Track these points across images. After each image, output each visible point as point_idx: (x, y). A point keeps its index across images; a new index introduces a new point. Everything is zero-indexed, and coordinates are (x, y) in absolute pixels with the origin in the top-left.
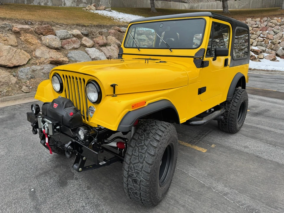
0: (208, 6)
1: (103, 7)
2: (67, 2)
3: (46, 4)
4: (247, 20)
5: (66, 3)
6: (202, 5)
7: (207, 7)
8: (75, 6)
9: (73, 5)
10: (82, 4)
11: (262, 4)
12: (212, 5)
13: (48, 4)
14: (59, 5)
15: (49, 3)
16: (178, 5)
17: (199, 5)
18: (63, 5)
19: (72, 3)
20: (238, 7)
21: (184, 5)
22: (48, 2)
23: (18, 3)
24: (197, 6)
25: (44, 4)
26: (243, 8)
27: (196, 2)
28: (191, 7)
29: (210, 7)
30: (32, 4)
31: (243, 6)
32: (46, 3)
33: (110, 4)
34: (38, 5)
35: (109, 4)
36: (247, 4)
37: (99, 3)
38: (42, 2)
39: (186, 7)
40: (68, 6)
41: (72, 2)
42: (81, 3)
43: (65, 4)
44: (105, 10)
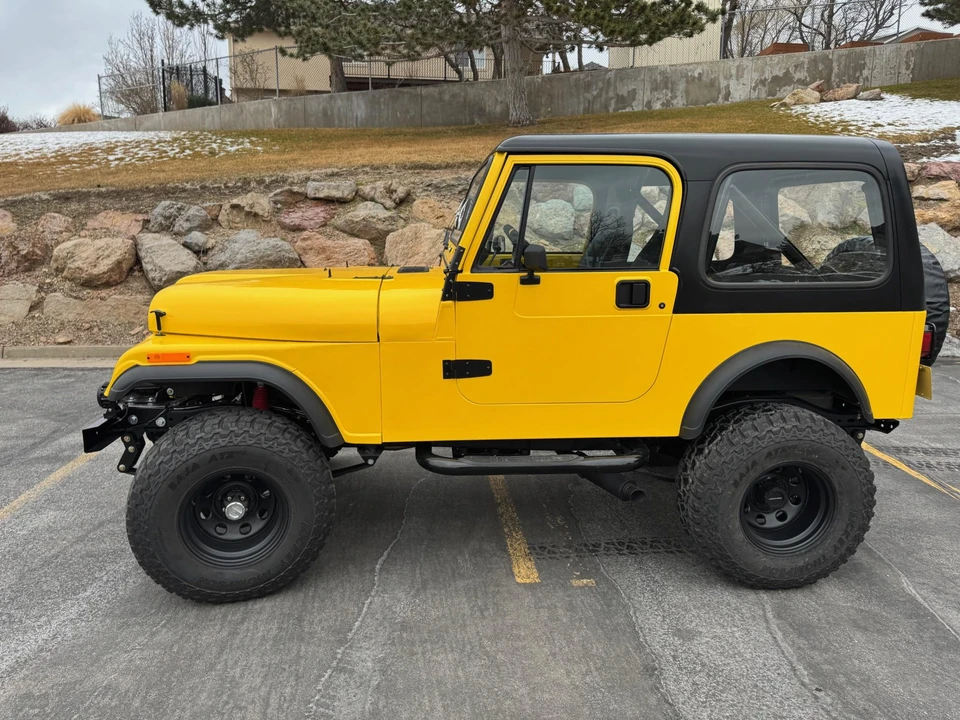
1: (850, 90)
2: (736, 90)
3: (667, 104)
5: (731, 91)
8: (763, 96)
9: (754, 95)
10: (789, 85)
13: (675, 102)
14: (709, 102)
15: (679, 98)
18: (720, 100)
19: (755, 90)
22: (676, 97)
23: (593, 112)
25: (663, 105)
30: (627, 110)
32: (667, 101)
33: (907, 69)
34: (646, 109)
35: (903, 71)
37: (861, 74)
38: (658, 99)
40: (738, 100)
41: (753, 85)
42: (785, 86)
43: (727, 96)
44: (855, 97)
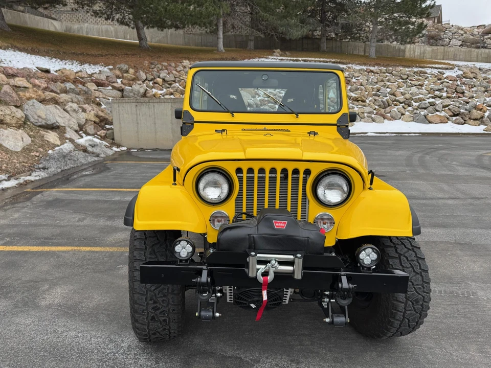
0: (101, 32)
4: (183, 62)
6: (87, 28)
7: (99, 32)
11: (185, 39)
12: (107, 31)
16: (41, 22)
17: (82, 27)
20: (151, 39)
21: (52, 23)
24: (78, 28)
26: (159, 41)
27: (74, 20)
28: (66, 27)
29: (104, 33)
31: (157, 39)
36: (163, 37)
39: (57, 27)
